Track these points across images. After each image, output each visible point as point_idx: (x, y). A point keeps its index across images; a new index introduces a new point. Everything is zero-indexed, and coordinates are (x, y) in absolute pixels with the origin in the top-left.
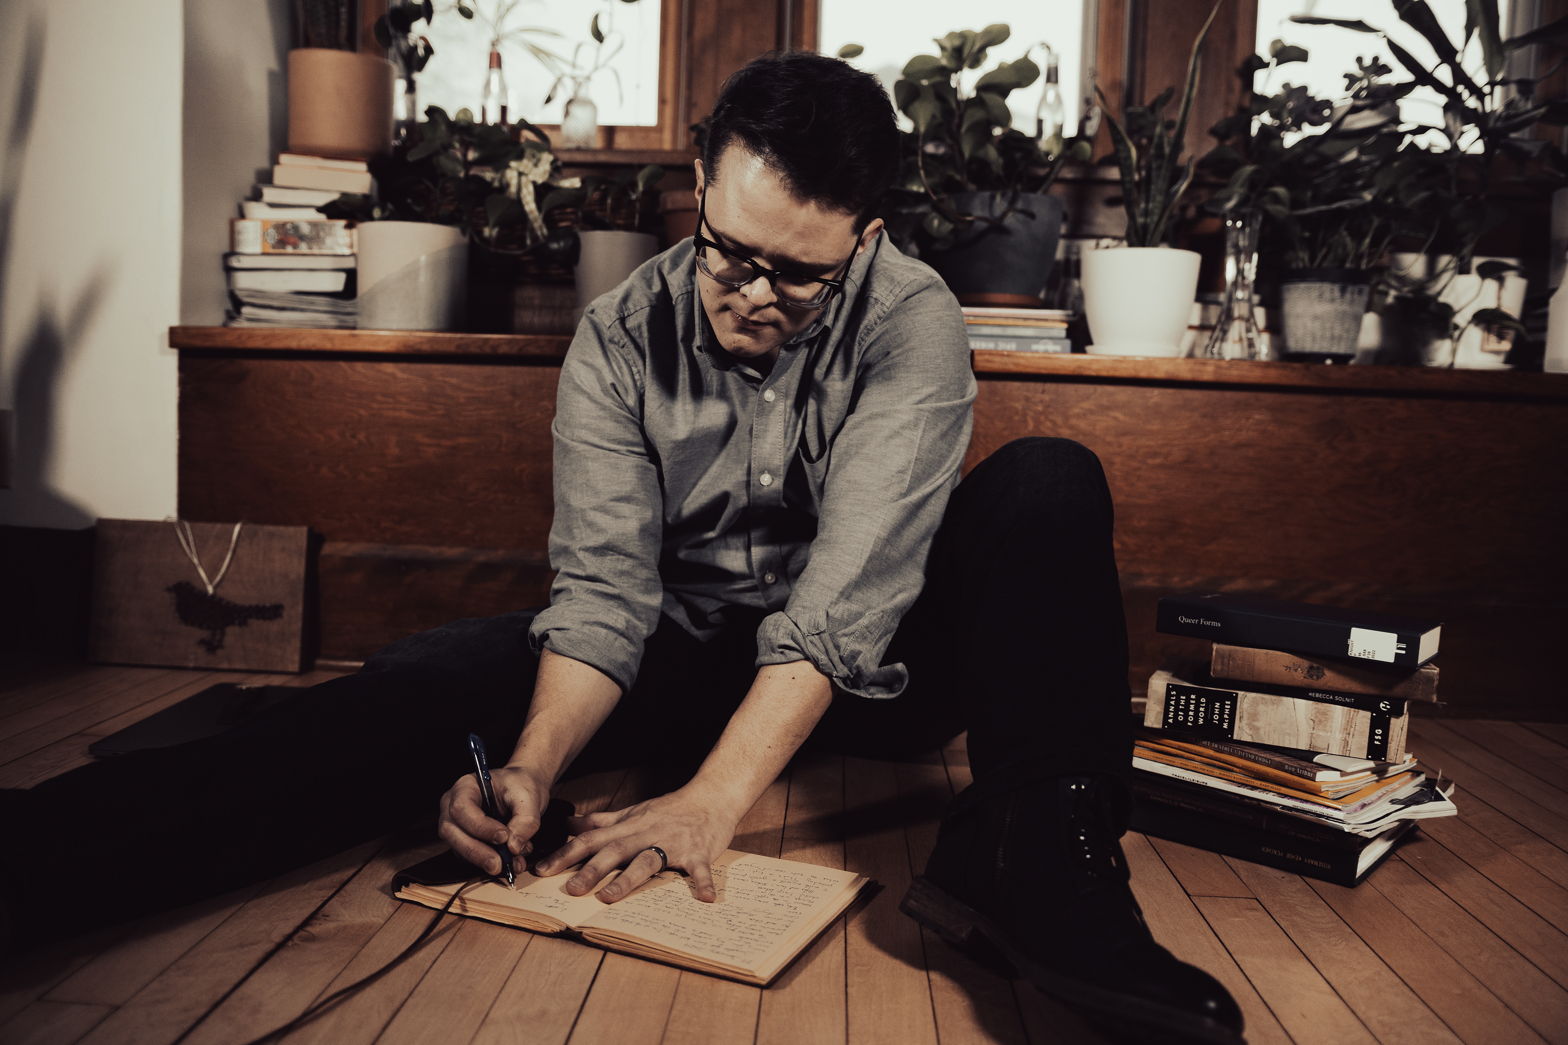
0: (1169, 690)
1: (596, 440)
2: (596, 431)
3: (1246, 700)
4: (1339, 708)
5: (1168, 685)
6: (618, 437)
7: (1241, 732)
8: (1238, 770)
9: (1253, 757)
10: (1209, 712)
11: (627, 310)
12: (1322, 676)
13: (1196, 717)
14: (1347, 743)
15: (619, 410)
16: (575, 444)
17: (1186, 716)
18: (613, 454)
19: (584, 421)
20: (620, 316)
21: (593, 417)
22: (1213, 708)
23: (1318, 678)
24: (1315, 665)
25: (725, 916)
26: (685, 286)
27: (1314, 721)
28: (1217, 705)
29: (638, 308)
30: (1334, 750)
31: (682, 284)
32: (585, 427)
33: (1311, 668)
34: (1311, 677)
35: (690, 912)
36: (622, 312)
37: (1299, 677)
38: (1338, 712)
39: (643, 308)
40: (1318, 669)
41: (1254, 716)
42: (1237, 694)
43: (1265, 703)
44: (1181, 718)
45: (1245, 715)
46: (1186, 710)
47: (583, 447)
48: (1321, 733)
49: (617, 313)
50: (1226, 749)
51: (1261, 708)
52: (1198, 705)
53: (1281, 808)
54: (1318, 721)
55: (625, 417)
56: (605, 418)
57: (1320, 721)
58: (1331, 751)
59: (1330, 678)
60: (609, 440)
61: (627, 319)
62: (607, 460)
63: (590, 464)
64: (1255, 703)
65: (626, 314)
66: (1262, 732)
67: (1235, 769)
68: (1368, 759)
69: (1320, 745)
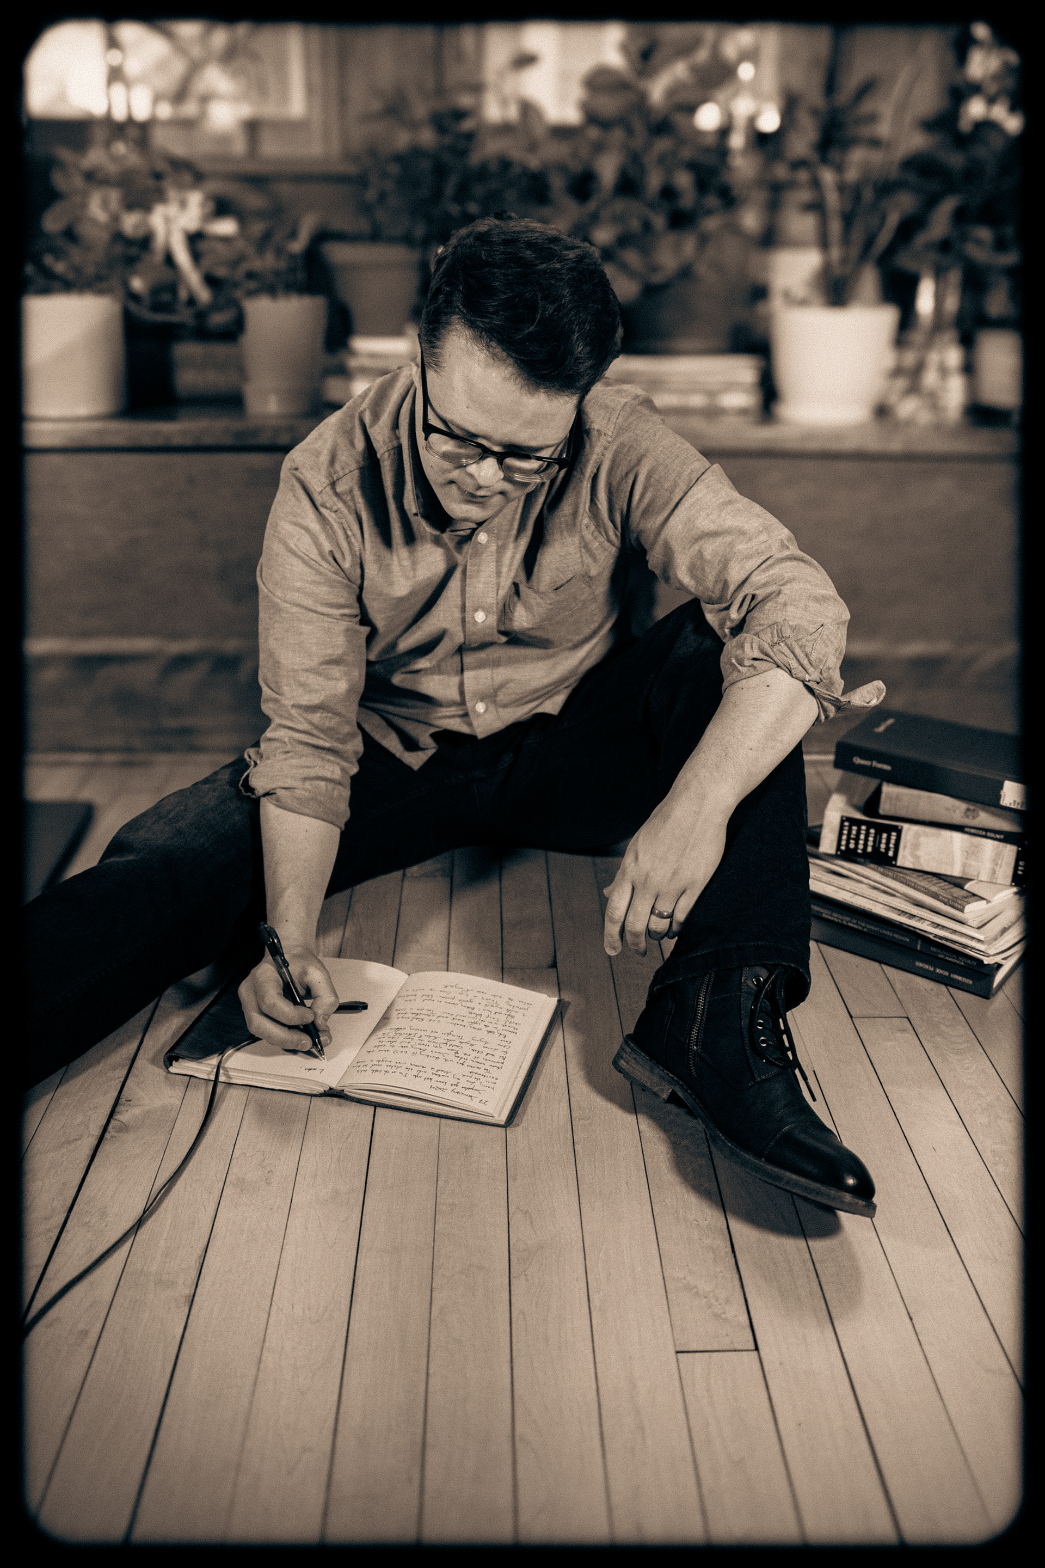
0: (842, 822)
1: (309, 603)
2: (309, 595)
3: (909, 831)
4: (990, 842)
5: (842, 817)
6: (331, 601)
7: (905, 859)
8: (899, 895)
9: (913, 885)
10: (877, 841)
11: (335, 473)
12: (977, 817)
13: (866, 845)
14: (994, 872)
15: (334, 576)
16: (286, 605)
17: (857, 844)
18: (326, 619)
19: (298, 584)
20: (330, 481)
21: (308, 581)
22: (881, 838)
23: (974, 818)
24: (972, 808)
25: (451, 1048)
26: (391, 441)
27: (967, 852)
28: (885, 836)
29: (347, 471)
30: (984, 877)
31: (387, 440)
32: (298, 590)
33: (968, 810)
34: (968, 817)
35: (423, 1047)
36: (331, 476)
37: (957, 818)
38: (989, 846)
39: (351, 472)
40: (974, 810)
41: (916, 846)
42: (902, 827)
43: (927, 835)
44: (852, 846)
45: (909, 845)
46: (857, 839)
47: (294, 609)
48: (973, 863)
49: (327, 478)
50: (890, 874)
51: (923, 840)
52: (867, 835)
53: (934, 937)
54: (970, 853)
55: (339, 582)
56: (320, 583)
57: (973, 852)
58: (981, 878)
59: (985, 819)
60: (322, 604)
61: (337, 483)
62: (321, 624)
63: (303, 626)
64: (917, 836)
65: (335, 479)
66: (922, 860)
67: (897, 894)
68: (1011, 885)
69: (971, 873)
